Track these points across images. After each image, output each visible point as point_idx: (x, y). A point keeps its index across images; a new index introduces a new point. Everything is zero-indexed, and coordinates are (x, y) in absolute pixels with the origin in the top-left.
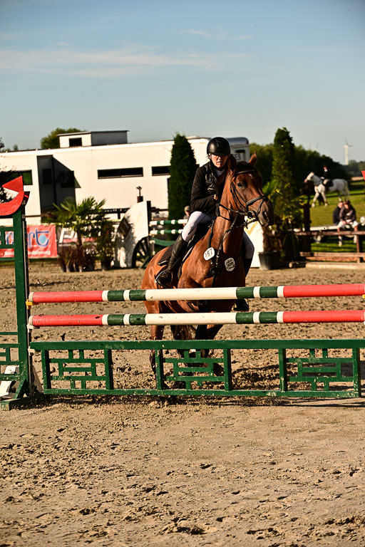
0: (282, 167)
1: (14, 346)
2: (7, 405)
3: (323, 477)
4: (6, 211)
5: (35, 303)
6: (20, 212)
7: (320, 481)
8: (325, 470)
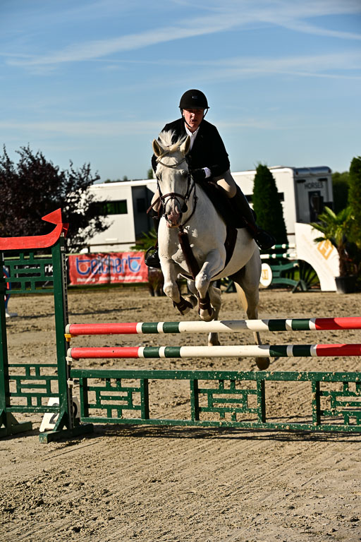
0: (358, 194)
1: (54, 378)
2: (45, 438)
3: (339, 525)
4: (45, 243)
5: (74, 334)
6: (59, 245)
7: (334, 530)
8: (343, 517)
